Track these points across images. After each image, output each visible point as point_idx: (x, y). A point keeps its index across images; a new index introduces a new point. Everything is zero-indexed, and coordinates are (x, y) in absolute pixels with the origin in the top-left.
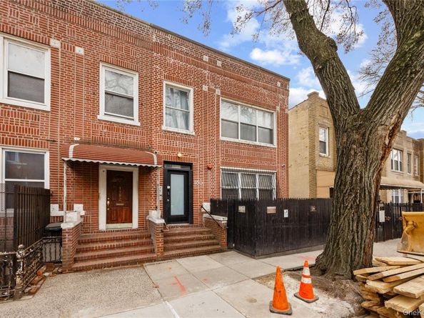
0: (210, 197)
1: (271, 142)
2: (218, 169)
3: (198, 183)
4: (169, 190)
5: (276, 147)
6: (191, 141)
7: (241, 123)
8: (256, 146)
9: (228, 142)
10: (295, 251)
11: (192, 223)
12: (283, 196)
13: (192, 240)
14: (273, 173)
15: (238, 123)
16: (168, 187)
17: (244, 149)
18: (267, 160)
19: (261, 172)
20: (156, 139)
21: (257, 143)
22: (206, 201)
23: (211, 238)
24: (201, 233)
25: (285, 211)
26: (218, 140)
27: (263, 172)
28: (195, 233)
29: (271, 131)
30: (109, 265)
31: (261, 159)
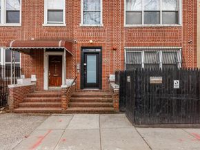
0: (115, 70)
1: (177, 22)
2: (123, 50)
3: (105, 60)
4: (85, 66)
5: (182, 25)
6: (100, 31)
7: (145, 11)
8: (158, 28)
9: (131, 28)
10: (189, 125)
11: (101, 89)
12: (189, 66)
13: (94, 101)
14: (179, 49)
15: (141, 12)
16: (85, 64)
17: (146, 31)
18: (171, 38)
19: (164, 49)
20: (76, 33)
21: (161, 25)
22: (112, 73)
23: (108, 101)
24: (103, 96)
25: (175, 82)
26: (122, 28)
27: (166, 49)
28: (98, 96)
29: (177, 12)
30: (33, 112)
31: (164, 38)
